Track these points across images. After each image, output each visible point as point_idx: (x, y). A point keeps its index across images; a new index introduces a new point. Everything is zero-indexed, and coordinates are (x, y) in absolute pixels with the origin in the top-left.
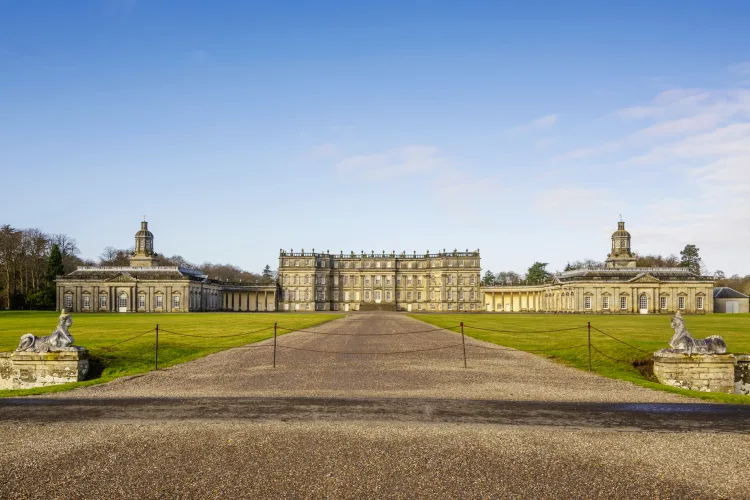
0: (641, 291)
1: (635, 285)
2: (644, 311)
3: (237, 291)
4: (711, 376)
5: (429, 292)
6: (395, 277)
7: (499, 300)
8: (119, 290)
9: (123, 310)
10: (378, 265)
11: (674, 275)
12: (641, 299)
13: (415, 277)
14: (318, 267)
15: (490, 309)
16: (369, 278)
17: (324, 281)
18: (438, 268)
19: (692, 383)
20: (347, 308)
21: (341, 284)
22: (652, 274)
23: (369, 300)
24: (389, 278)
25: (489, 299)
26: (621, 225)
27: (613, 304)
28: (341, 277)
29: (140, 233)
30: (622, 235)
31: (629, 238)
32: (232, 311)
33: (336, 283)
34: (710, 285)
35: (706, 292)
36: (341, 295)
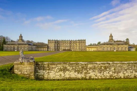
0: (114, 47)
1: (113, 46)
2: (115, 51)
3: (40, 47)
4: (27, 69)
5: (76, 47)
6: (70, 44)
7: (89, 49)
8: (15, 47)
9: (16, 50)
10: (67, 42)
11: (121, 44)
12: (114, 48)
13: (74, 44)
14: (55, 43)
15: (88, 50)
16: (65, 45)
17: (56, 45)
18: (78, 43)
19: (22, 71)
20: (61, 50)
21: (60, 46)
22: (116, 44)
23: (65, 49)
24: (69, 45)
25: (87, 48)
26: (111, 34)
27: (109, 49)
28: (60, 44)
29: (20, 36)
30: (111, 36)
31: (112, 37)
32: (39, 51)
33: (59, 45)
34: (128, 46)
35: (127, 47)
36: (60, 48)
